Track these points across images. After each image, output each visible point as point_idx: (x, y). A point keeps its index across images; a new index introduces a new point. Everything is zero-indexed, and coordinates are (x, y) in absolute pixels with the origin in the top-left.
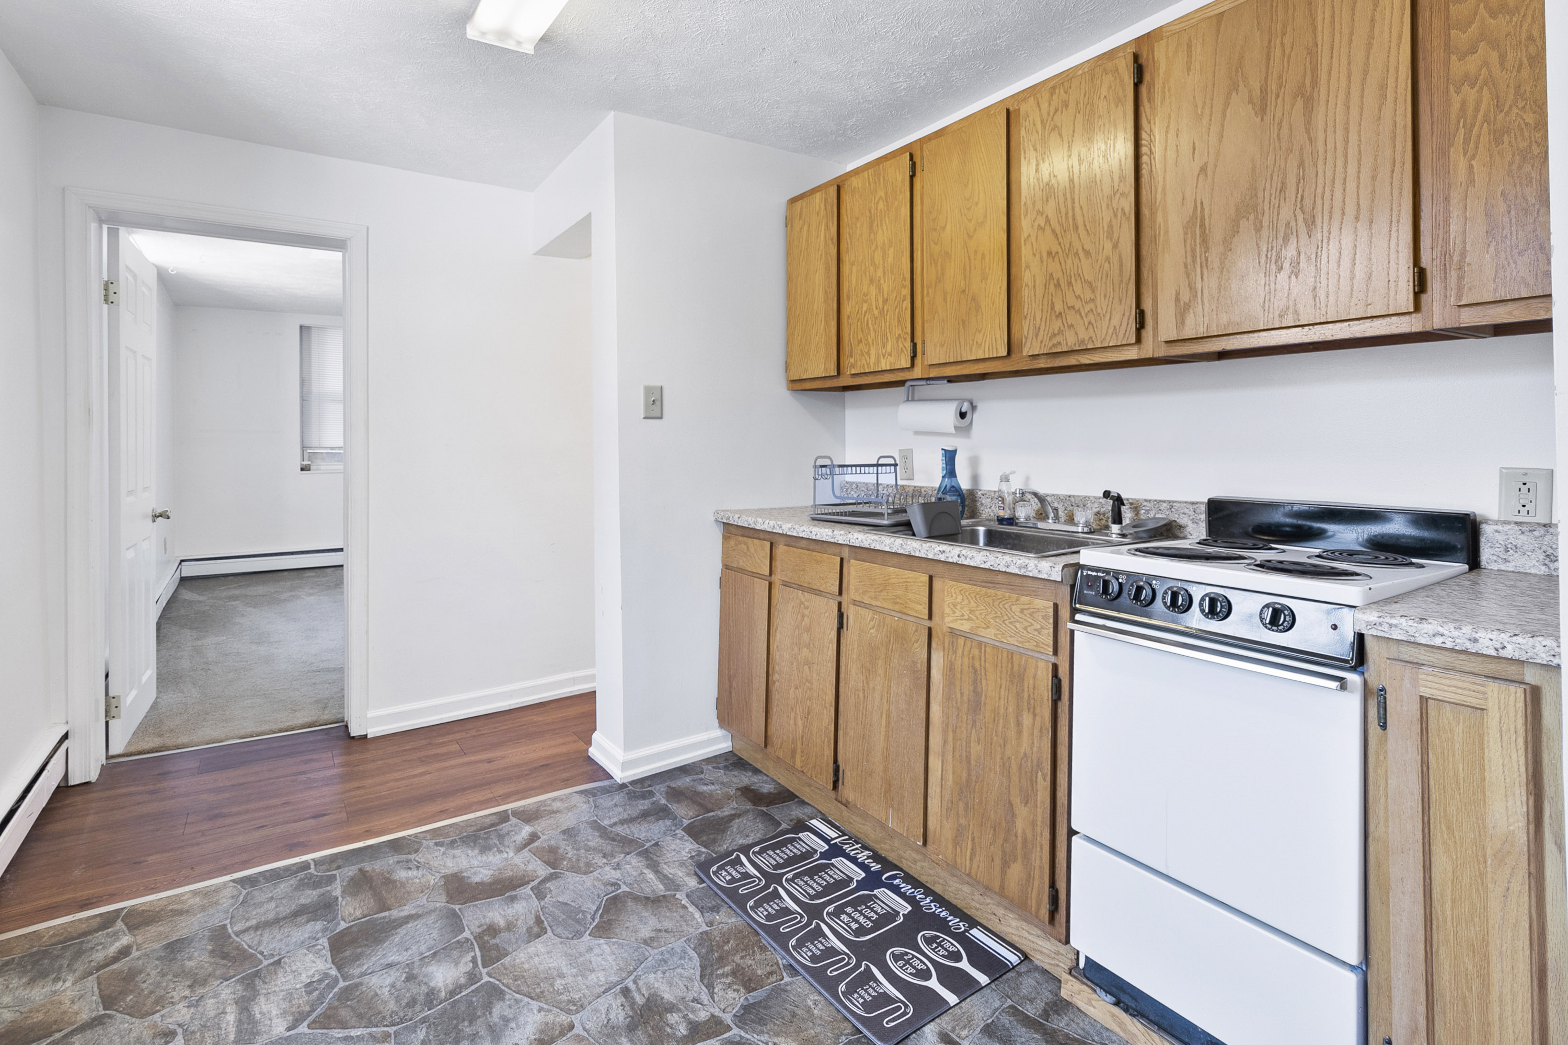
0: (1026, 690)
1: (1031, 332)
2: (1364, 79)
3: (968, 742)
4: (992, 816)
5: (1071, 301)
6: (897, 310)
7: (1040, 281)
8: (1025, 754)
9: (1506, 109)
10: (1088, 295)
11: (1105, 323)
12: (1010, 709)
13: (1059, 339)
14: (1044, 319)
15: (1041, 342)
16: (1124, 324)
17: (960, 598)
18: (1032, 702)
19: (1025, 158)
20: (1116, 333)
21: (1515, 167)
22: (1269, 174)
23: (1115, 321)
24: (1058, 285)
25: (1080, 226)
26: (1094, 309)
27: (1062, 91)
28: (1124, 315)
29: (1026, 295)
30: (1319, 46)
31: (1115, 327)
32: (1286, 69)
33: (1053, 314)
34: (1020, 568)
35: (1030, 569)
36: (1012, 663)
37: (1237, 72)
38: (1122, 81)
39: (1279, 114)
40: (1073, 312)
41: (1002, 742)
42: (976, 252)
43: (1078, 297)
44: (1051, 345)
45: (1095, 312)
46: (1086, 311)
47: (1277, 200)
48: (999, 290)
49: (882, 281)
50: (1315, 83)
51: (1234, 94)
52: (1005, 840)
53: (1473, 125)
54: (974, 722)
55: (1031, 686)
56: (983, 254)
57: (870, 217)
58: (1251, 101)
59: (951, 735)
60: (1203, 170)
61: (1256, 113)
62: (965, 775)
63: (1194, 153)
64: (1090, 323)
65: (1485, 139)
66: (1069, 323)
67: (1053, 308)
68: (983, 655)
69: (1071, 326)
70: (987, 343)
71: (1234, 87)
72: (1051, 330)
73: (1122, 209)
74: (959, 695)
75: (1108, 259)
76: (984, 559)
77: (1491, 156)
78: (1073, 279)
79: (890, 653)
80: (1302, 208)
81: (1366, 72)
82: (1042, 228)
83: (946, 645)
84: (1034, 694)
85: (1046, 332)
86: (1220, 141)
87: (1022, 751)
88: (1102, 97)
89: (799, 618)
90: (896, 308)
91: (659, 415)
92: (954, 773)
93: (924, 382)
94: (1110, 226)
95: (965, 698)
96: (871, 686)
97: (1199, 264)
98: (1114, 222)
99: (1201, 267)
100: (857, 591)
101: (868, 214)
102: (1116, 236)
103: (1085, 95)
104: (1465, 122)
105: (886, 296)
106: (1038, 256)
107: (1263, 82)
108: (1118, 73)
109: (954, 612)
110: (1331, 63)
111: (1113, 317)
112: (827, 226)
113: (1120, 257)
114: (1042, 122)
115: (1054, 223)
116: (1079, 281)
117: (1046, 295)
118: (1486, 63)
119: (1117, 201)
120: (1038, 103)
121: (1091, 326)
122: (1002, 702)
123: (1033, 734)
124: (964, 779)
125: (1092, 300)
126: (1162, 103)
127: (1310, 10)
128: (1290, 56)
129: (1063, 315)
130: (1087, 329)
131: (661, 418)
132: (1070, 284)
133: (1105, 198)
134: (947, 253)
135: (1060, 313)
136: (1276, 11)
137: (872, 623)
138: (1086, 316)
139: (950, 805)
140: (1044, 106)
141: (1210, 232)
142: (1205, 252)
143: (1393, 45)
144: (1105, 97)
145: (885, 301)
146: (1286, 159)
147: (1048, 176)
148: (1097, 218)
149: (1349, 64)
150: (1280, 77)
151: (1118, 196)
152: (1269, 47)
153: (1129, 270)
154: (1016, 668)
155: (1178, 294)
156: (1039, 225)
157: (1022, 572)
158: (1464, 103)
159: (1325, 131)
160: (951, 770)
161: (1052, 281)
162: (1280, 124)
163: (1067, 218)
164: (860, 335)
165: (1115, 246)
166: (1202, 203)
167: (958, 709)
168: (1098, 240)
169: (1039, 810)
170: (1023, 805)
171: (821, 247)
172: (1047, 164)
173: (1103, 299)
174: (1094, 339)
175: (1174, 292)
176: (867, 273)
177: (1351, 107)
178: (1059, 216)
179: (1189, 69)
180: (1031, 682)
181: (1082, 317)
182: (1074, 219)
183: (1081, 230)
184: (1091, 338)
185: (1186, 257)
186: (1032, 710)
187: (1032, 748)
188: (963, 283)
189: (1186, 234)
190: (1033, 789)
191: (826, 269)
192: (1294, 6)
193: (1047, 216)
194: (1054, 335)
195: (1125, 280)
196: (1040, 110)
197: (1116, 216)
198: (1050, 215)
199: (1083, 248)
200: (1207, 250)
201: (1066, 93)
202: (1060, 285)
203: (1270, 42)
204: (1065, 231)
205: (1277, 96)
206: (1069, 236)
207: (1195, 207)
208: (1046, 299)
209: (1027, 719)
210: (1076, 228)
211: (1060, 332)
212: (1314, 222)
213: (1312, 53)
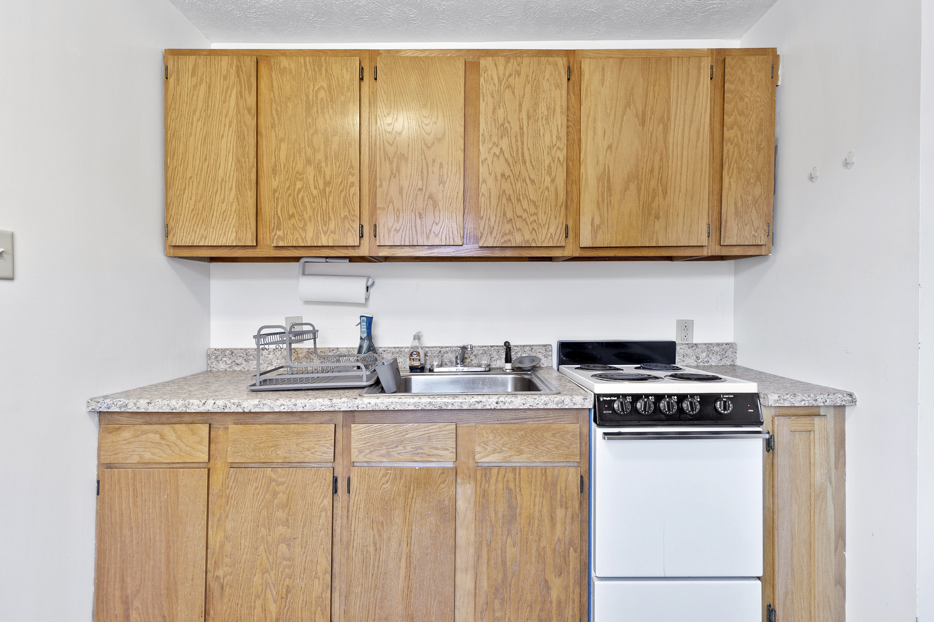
0: (559, 492)
1: (486, 229)
2: (691, 125)
3: (504, 550)
4: (529, 598)
5: (519, 212)
6: (343, 194)
7: (494, 193)
8: (559, 540)
9: (743, 159)
10: (533, 210)
11: (545, 231)
12: (545, 510)
13: (508, 237)
14: (497, 222)
15: (495, 238)
16: (558, 233)
17: (491, 437)
18: (564, 500)
19: (483, 100)
20: (552, 238)
21: (745, 186)
22: (645, 161)
23: (552, 230)
24: (509, 199)
25: (527, 162)
26: (536, 220)
27: (515, 63)
28: (558, 227)
29: (483, 202)
30: (671, 99)
31: (551, 234)
32: (655, 106)
33: (505, 218)
34: (557, 404)
35: (566, 403)
36: (546, 476)
37: (630, 97)
38: (560, 73)
39: (651, 129)
40: (521, 220)
41: (537, 538)
42: (434, 161)
43: (525, 210)
44: (502, 241)
45: (537, 222)
46: (531, 221)
47: (649, 176)
48: (456, 194)
49: (323, 165)
50: (669, 119)
51: (628, 108)
52: (541, 610)
53: (731, 163)
54: (509, 531)
55: (563, 488)
56: (441, 164)
57: (307, 102)
58: (637, 116)
59: (485, 550)
60: (610, 147)
61: (639, 124)
62: (500, 576)
63: (604, 136)
64: (533, 229)
65: (735, 170)
66: (518, 227)
67: (505, 214)
68: (517, 476)
69: (519, 230)
70: (444, 233)
71: (628, 105)
72: (503, 230)
73: (558, 158)
74: (493, 515)
75: (547, 188)
76: (523, 401)
77: (737, 179)
78: (521, 197)
79: (409, 501)
80: (661, 183)
81: (691, 122)
82: (497, 155)
83: (479, 477)
84: (565, 493)
85: (499, 231)
86: (620, 134)
87: (556, 538)
88: (546, 79)
89: (268, 496)
90: (342, 191)
91: (8, 274)
92: (488, 578)
93: (324, 260)
94: (550, 167)
95: (500, 515)
96: (385, 536)
97: (606, 203)
98: (552, 164)
99: (607, 205)
100: (360, 452)
101: (304, 99)
102: (553, 174)
103: (533, 73)
104: (728, 160)
105: (328, 178)
106: (493, 175)
107: (644, 108)
108: (558, 68)
109: (486, 449)
110: (677, 110)
111: (550, 228)
112: (240, 95)
113: (556, 188)
114: (499, 78)
115: (507, 155)
116: (526, 199)
117: (500, 205)
118: (736, 136)
119: (555, 151)
120: (496, 64)
121: (534, 231)
122: (537, 508)
123: (565, 523)
124: (500, 580)
125: (536, 214)
126: (585, 98)
127: (668, 78)
128: (657, 99)
129: (513, 221)
130: (531, 233)
131: (11, 279)
132: (519, 200)
133: (546, 147)
134: (403, 155)
135: (511, 220)
136: (651, 71)
137: (385, 479)
138: (531, 224)
139: (485, 606)
140: (501, 68)
141: (613, 186)
142: (610, 197)
143: (703, 112)
144: (548, 80)
145: (327, 184)
146: (654, 154)
147: (502, 120)
148: (540, 158)
149: (684, 114)
150: (652, 109)
151: (555, 148)
152: (647, 89)
153: (562, 198)
154: (549, 478)
155: (593, 220)
156: (495, 153)
157: (559, 406)
158: (728, 151)
159: (673, 146)
160: (486, 578)
161: (504, 196)
162: (652, 134)
163: (517, 154)
164: (292, 210)
165: (553, 181)
166: (608, 167)
167: (492, 526)
168: (540, 174)
169: (571, 575)
170: (557, 577)
171: (231, 113)
172: (502, 110)
173: (543, 214)
174: (536, 240)
175: (591, 217)
176: (303, 154)
177: (685, 137)
178: (511, 151)
179: (603, 84)
180: (563, 485)
181: (528, 225)
182: (523, 156)
183: (528, 164)
184: (534, 239)
185: (598, 197)
186: (564, 505)
187: (564, 533)
188: (420, 183)
189: (598, 183)
190: (566, 563)
191: (238, 137)
192: (660, 72)
193: (501, 148)
194: (505, 234)
195: (559, 203)
196: (497, 69)
197: (554, 161)
198: (504, 148)
199: (529, 177)
200: (611, 196)
201: (519, 65)
202: (510, 200)
203: (648, 86)
204: (516, 162)
205: (651, 119)
206: (519, 167)
207: (604, 170)
208: (499, 208)
209: (560, 513)
210: (525, 162)
211: (510, 233)
212: (666, 192)
213: (668, 101)
